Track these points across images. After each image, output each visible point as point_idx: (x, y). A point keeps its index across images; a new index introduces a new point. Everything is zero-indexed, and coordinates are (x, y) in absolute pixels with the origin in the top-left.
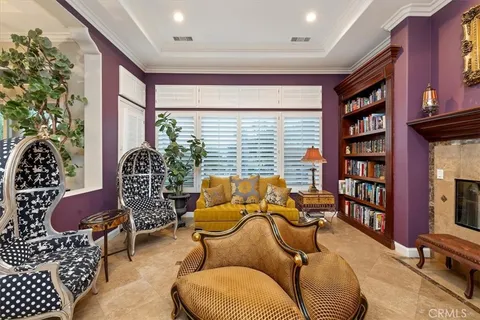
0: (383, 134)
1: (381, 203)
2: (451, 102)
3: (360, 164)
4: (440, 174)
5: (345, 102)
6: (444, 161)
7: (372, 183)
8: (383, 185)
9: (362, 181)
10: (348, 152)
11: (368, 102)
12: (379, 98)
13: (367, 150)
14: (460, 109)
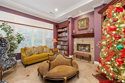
0: (67, 36)
1: (66, 49)
2: (76, 32)
3: (61, 42)
4: (75, 43)
5: (58, 29)
6: (75, 41)
7: (64, 45)
8: (67, 46)
9: (62, 45)
10: (58, 39)
11: (63, 30)
12: (65, 30)
13: (63, 39)
14: (77, 34)
